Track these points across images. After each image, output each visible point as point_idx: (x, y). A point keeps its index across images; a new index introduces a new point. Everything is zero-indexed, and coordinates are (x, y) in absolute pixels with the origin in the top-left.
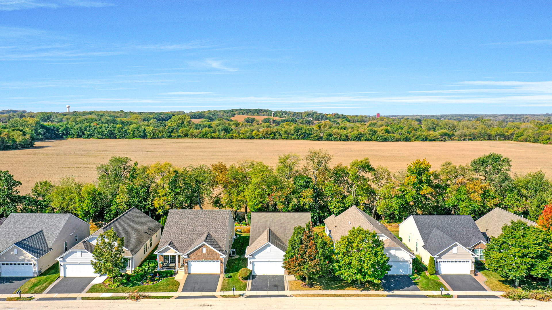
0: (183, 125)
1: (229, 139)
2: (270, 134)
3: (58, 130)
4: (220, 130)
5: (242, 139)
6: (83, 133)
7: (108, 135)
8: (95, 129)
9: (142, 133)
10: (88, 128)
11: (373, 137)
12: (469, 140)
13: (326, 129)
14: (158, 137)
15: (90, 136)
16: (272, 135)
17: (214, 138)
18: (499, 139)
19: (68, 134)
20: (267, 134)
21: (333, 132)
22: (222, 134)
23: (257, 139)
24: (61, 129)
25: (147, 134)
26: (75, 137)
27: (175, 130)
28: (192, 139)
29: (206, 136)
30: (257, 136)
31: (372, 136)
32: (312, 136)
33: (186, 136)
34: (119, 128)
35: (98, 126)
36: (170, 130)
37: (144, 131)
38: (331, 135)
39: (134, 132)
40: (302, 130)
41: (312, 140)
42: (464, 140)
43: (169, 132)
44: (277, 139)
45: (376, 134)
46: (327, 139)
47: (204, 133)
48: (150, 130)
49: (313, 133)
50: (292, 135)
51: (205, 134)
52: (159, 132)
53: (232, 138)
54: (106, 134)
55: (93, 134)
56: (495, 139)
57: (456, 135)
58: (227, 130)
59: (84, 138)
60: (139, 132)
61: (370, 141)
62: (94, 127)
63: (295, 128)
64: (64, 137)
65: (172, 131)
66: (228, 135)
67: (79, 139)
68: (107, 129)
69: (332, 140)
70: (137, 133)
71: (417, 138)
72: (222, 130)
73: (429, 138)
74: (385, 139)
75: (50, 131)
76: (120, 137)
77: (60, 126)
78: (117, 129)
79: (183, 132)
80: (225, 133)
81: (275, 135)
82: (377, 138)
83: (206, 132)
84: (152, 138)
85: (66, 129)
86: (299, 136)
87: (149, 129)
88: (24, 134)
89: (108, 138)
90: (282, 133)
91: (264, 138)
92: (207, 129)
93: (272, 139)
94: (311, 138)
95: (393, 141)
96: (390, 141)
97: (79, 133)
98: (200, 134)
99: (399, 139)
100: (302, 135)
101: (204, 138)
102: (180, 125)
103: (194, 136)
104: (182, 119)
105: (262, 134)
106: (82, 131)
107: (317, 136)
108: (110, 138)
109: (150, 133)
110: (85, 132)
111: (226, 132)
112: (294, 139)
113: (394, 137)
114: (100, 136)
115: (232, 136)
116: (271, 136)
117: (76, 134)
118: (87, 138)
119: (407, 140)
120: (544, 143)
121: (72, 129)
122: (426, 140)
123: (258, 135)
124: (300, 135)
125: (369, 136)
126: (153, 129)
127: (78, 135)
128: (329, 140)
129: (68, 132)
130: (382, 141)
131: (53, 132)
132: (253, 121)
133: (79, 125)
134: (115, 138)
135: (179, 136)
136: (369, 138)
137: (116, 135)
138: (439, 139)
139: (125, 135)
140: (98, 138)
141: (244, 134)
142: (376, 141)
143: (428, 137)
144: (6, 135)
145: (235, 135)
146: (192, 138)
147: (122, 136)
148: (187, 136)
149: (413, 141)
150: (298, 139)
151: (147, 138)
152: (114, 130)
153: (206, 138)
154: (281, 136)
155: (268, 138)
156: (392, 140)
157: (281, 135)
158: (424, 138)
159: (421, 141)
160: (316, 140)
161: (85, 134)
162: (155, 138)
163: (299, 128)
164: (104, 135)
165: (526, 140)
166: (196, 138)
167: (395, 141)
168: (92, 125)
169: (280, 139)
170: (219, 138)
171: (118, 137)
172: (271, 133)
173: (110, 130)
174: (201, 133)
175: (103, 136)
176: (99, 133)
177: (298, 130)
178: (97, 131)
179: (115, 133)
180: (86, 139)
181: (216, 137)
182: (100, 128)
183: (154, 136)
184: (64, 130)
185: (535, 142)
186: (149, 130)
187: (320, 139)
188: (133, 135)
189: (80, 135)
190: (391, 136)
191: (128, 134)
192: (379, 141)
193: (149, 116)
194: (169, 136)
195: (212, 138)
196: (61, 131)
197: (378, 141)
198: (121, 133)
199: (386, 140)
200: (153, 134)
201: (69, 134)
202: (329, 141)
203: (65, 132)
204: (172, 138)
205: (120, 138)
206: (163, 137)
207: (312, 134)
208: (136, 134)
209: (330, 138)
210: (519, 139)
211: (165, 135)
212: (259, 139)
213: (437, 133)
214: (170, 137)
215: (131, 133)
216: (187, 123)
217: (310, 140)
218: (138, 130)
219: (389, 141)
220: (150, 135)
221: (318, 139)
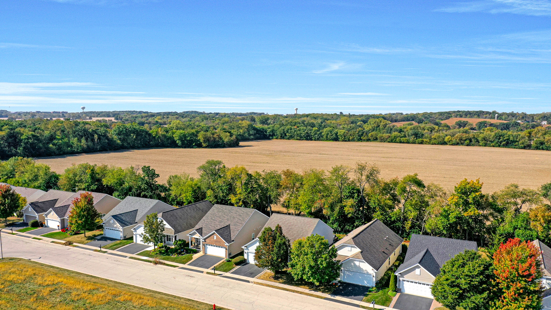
0: (378, 128)
1: (419, 144)
2: (465, 140)
3: (266, 132)
4: (410, 134)
5: (432, 144)
6: (285, 135)
7: (305, 137)
8: (295, 131)
9: (334, 136)
10: (290, 130)
13: (538, 136)
14: (349, 141)
15: (291, 137)
16: (468, 141)
17: (403, 143)
19: (273, 135)
20: (462, 140)
21: (546, 140)
22: (412, 139)
23: (449, 145)
24: (269, 130)
25: (339, 136)
26: (279, 138)
27: (365, 134)
28: (380, 143)
29: (395, 141)
30: (449, 142)
32: (517, 143)
33: (375, 140)
34: (315, 131)
35: (298, 129)
36: (360, 133)
37: (336, 134)
38: (542, 143)
39: (327, 135)
40: (505, 136)
41: (517, 148)
43: (359, 136)
44: (473, 145)
46: (537, 148)
47: (393, 137)
48: (341, 133)
49: (518, 140)
50: (492, 142)
51: (394, 138)
52: (351, 135)
53: (422, 143)
54: (303, 136)
55: (293, 136)
58: (416, 135)
59: (286, 139)
60: (332, 135)
62: (294, 129)
63: (496, 134)
64: (271, 137)
65: (362, 135)
66: (418, 140)
67: (282, 140)
68: (304, 132)
69: (543, 149)
70: (330, 136)
72: (412, 135)
75: (260, 132)
76: (315, 139)
77: (268, 128)
78: (313, 131)
79: (372, 136)
80: (414, 138)
81: (471, 141)
83: (395, 137)
84: (343, 141)
85: (273, 131)
86: (500, 143)
87: (341, 132)
88: (231, 136)
89: (305, 140)
90: (479, 139)
91: (457, 144)
92: (396, 133)
93: (468, 145)
94: (516, 145)
97: (282, 134)
98: (389, 138)
100: (504, 143)
101: (393, 142)
102: (376, 128)
103: (383, 140)
104: (378, 122)
105: (456, 140)
106: (284, 133)
107: (523, 143)
108: (307, 140)
109: (342, 136)
110: (287, 134)
111: (417, 137)
112: (493, 146)
114: (298, 138)
115: (423, 141)
116: (466, 142)
117: (280, 135)
118: (289, 139)
121: (277, 131)
123: (451, 140)
124: (502, 142)
126: (344, 133)
127: (281, 136)
128: (540, 149)
129: (273, 133)
131: (262, 133)
132: (466, 124)
133: (283, 128)
134: (311, 140)
135: (368, 140)
137: (312, 137)
139: (319, 137)
140: (297, 139)
141: (435, 139)
144: (217, 135)
145: (425, 140)
146: (381, 142)
147: (317, 138)
148: (376, 139)
150: (499, 146)
151: (339, 141)
152: (311, 133)
153: (395, 142)
154: (479, 142)
155: (462, 144)
157: (478, 141)
160: (522, 148)
161: (287, 136)
162: (346, 141)
163: (500, 134)
164: (302, 137)
166: (384, 142)
168: (293, 127)
169: (477, 146)
170: (408, 142)
171: (313, 138)
172: (467, 139)
173: (307, 133)
174: (390, 137)
175: (301, 138)
176: (298, 135)
177: (499, 137)
178: (297, 133)
179: (311, 135)
180: (287, 140)
181: (405, 141)
182: (299, 130)
183: (345, 138)
184: (270, 132)
186: (340, 133)
187: (528, 147)
188: (327, 137)
189: (283, 136)
191: (322, 136)
193: (358, 118)
194: (359, 140)
195: (401, 142)
196: (269, 133)
198: (316, 135)
200: (345, 137)
201: (275, 136)
202: (540, 151)
203: (271, 133)
204: (362, 142)
205: (315, 140)
206: (353, 140)
207: (516, 141)
208: (329, 137)
209: (541, 147)
211: (355, 138)
212: (453, 145)
214: (360, 140)
215: (325, 135)
216: (383, 127)
217: (514, 148)
218: (331, 133)
220: (342, 138)
221: (524, 148)
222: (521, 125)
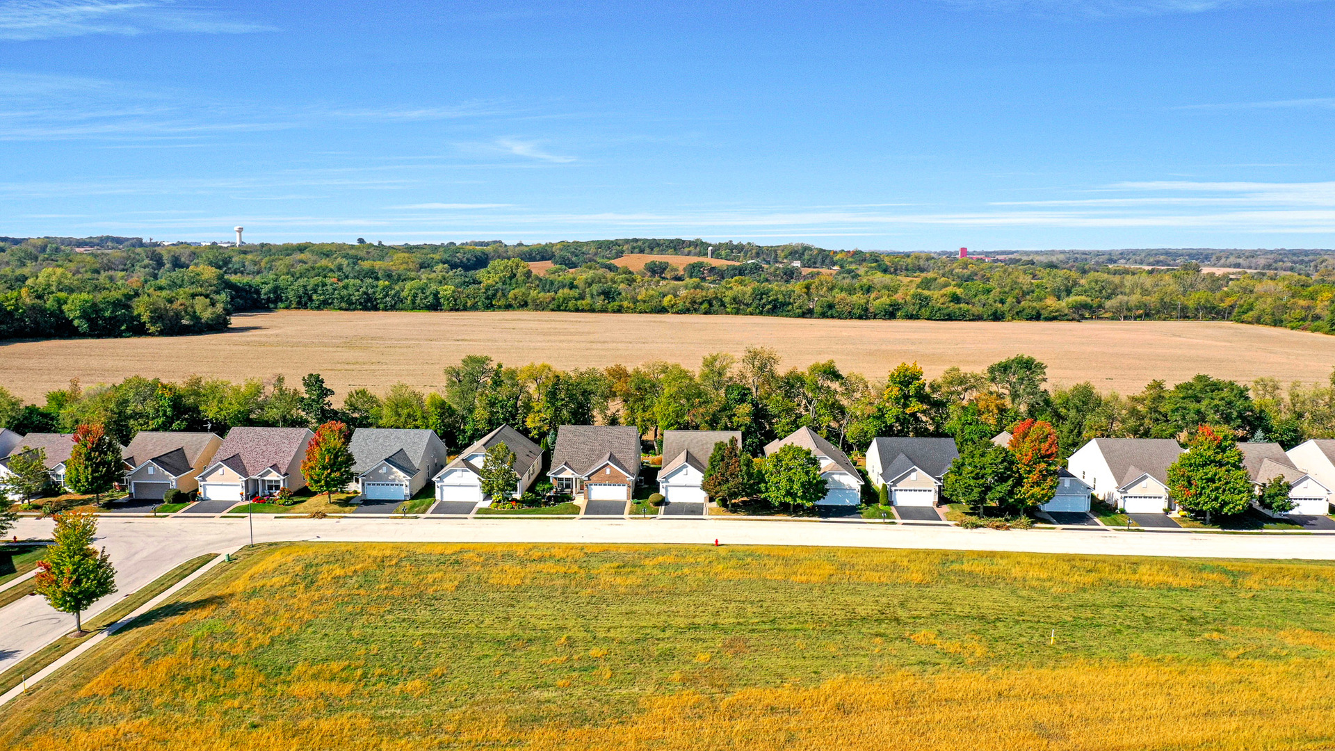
0: (514, 281)
1: (614, 312)
2: (701, 303)
3: (258, 292)
4: (595, 293)
5: (640, 313)
6: (311, 299)
7: (361, 303)
8: (335, 290)
9: (431, 298)
10: (320, 288)
11: (923, 310)
12: (1135, 319)
13: (821, 293)
14: (465, 309)
15: (325, 304)
16: (706, 305)
17: (583, 311)
18: (1204, 318)
19: (278, 299)
20: (695, 302)
21: (837, 300)
22: (600, 301)
23: (672, 313)
24: (265, 289)
25: (442, 300)
26: (293, 306)
27: (500, 294)
28: (535, 312)
29: (566, 307)
30: (672, 306)
31: (920, 309)
32: (790, 306)
33: (522, 306)
34: (383, 289)
35: (341, 284)
36: (490, 293)
37: (436, 295)
38: (831, 306)
39: (414, 297)
40: (770, 294)
41: (790, 317)
42: (1126, 318)
43: (487, 298)
44: (716, 313)
45: (928, 304)
46: (824, 315)
47: (561, 300)
48: (447, 292)
49: (792, 301)
50: (748, 305)
51: (563, 302)
52: (467, 296)
53: (619, 310)
54: (357, 300)
55: (330, 301)
56: (1196, 318)
57: (1106, 307)
58: (608, 295)
59: (312, 309)
60: (426, 298)
61: (915, 319)
62: (331, 285)
63: (754, 289)
64: (272, 306)
65: (494, 295)
66: (612, 304)
67: (302, 312)
68: (358, 291)
69: (833, 317)
70: (421, 299)
71: (1019, 315)
72: (599, 295)
73: (1045, 314)
74: (948, 315)
75: (244, 294)
76: (386, 306)
77: (263, 283)
78: (379, 289)
79: (516, 298)
80: (604, 300)
81: (711, 305)
82: (931, 312)
83: (565, 299)
84: (451, 310)
85: (275, 289)
86: (763, 308)
87: (446, 290)
88: (213, 304)
89: (361, 309)
90: (726, 300)
91: (687, 311)
92: (566, 291)
93: (706, 313)
94: (788, 311)
95: (966, 321)
96: (960, 320)
97: (300, 297)
98: (553, 302)
99: (978, 316)
100: (770, 306)
101: (560, 310)
102: (508, 281)
103: (539, 307)
104: (511, 267)
105: (684, 303)
106: (308, 294)
107: (800, 307)
108: (365, 309)
109: (448, 300)
110: (315, 297)
111: (608, 298)
112: (751, 314)
113: (968, 311)
114: (344, 305)
115: (621, 306)
116: (703, 307)
117: (294, 300)
118: (318, 308)
119: (997, 317)
120: (1292, 328)
121: (287, 289)
122: (1037, 317)
123: (675, 304)
124: (766, 305)
125: (914, 310)
126: (454, 292)
127: (299, 303)
128: (827, 317)
129: (278, 296)
130: (942, 320)
131: (249, 296)
132: (665, 269)
133: (302, 281)
134: (375, 308)
135: (508, 307)
136: (914, 313)
137: (378, 304)
138: (1066, 318)
139: (395, 303)
140: (341, 309)
141: (645, 302)
142: (928, 319)
143: (1042, 312)
144: (181, 305)
145: (625, 304)
146: (536, 310)
147: (391, 306)
148: (524, 305)
149: (1009, 321)
150: (761, 313)
151: (441, 310)
152: (374, 293)
153: (565, 310)
154: (725, 306)
155: (696, 311)
156: (963, 317)
157: (723, 305)
158: (1034, 313)
159: (1027, 320)
160: (799, 317)
161: (313, 300)
162: (457, 310)
163: (762, 290)
164: (353, 304)
165: (1258, 321)
166: (543, 310)
167: (970, 320)
168: (328, 281)
169: (722, 314)
170: (592, 310)
171: (381, 306)
172: (704, 301)
173: (365, 293)
174: (554, 299)
175: (350, 306)
176: (342, 298)
177: (759, 295)
178: (339, 294)
179: (376, 299)
180: (316, 312)
181: (586, 308)
182: (346, 287)
183: (456, 304)
184: (270, 292)
185: (1275, 325)
186: (445, 293)
187: (807, 314)
188: (413, 302)
189: (304, 302)
190: (960, 309)
191: (402, 301)
192: (935, 320)
193: (431, 255)
194: (487, 306)
195: (577, 310)
196: (265, 294)
197: (932, 320)
198: (387, 299)
199: (950, 318)
200: (455, 300)
201: (281, 301)
202: (827, 320)
203: (272, 296)
204: (494, 311)
205: (385, 309)
206: (474, 308)
207: (790, 304)
208: (418, 301)
209: (829, 313)
210: (1245, 317)
211: (479, 304)
212: (677, 313)
213: (1064, 304)
214: (489, 307)
215: (409, 298)
216: (523, 278)
217: (786, 316)
218: (424, 293)
219: (956, 320)
220: (448, 304)
221: (803, 315)
222: (765, 270)
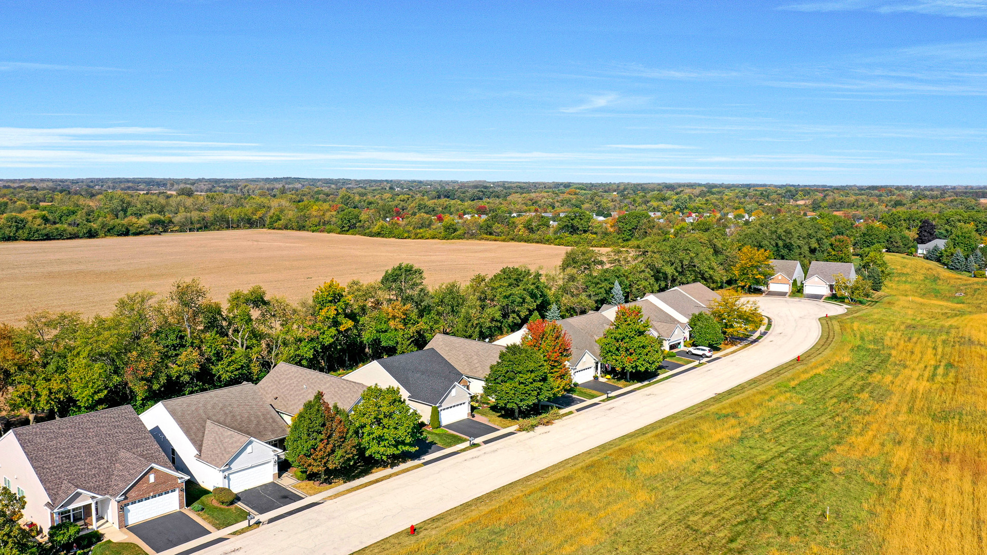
11: (21, 231)
12: (198, 231)
18: (244, 227)
31: (17, 231)
42: (190, 230)
45: (24, 226)
56: (238, 227)
57: (175, 222)
61: (13, 240)
71: (110, 231)
73: (132, 230)
74: (47, 235)
82: (29, 234)
95: (64, 239)
96: (58, 239)
99: (75, 234)
113: (65, 230)
119: (91, 235)
120: (313, 231)
122: (126, 233)
125: (11, 232)
130: (41, 240)
136: (12, 234)
138: (150, 232)
142: (26, 240)
143: (131, 228)
149: (102, 237)
156: (60, 236)
158: (124, 229)
159: (118, 235)
165: (286, 227)
167: (68, 239)
185: (300, 230)
190: (57, 229)
192: (34, 240)
197: (30, 240)
199: (48, 237)
210: (276, 225)
213: (144, 220)
219: (54, 239)
